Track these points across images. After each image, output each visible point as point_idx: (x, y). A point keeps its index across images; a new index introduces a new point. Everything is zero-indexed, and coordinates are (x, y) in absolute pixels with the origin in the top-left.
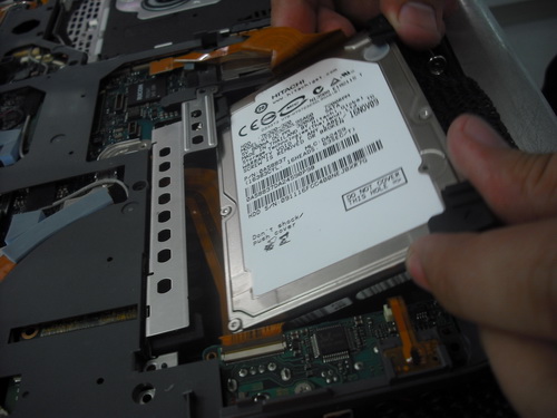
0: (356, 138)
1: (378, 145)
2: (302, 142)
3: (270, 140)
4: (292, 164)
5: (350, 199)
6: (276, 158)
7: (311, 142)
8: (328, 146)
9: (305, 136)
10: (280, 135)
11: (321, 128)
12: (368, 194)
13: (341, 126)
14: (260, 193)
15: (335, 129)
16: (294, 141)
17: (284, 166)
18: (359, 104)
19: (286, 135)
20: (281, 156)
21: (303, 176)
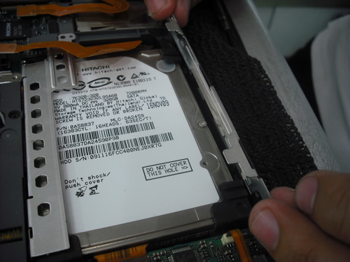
0: (153, 127)
1: (169, 137)
2: (108, 114)
3: (80, 104)
4: (99, 129)
5: (150, 172)
6: (85, 121)
7: (116, 117)
8: (130, 124)
9: (110, 110)
10: (89, 102)
11: (123, 108)
12: (163, 171)
13: (140, 112)
14: (71, 146)
15: (134, 113)
16: (101, 112)
17: (92, 129)
18: (154, 100)
19: (94, 105)
20: (90, 120)
21: (109, 142)
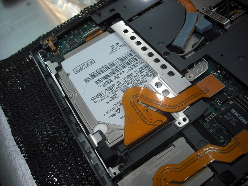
0: (96, 82)
1: (87, 81)
2: (122, 80)
3: (141, 79)
4: (123, 70)
5: (92, 62)
6: (132, 71)
7: (117, 80)
8: (108, 79)
9: (122, 82)
10: (136, 82)
11: (116, 86)
12: (86, 64)
13: (105, 88)
14: (132, 58)
15: (108, 86)
16: (127, 79)
17: (126, 69)
18: (100, 98)
19: (133, 82)
